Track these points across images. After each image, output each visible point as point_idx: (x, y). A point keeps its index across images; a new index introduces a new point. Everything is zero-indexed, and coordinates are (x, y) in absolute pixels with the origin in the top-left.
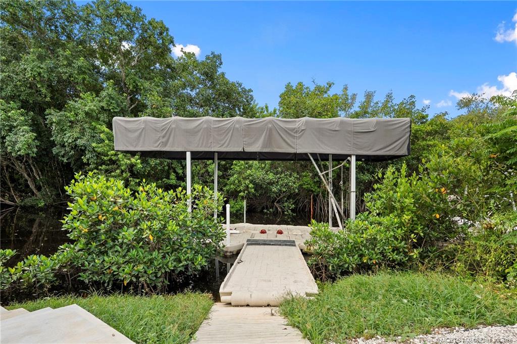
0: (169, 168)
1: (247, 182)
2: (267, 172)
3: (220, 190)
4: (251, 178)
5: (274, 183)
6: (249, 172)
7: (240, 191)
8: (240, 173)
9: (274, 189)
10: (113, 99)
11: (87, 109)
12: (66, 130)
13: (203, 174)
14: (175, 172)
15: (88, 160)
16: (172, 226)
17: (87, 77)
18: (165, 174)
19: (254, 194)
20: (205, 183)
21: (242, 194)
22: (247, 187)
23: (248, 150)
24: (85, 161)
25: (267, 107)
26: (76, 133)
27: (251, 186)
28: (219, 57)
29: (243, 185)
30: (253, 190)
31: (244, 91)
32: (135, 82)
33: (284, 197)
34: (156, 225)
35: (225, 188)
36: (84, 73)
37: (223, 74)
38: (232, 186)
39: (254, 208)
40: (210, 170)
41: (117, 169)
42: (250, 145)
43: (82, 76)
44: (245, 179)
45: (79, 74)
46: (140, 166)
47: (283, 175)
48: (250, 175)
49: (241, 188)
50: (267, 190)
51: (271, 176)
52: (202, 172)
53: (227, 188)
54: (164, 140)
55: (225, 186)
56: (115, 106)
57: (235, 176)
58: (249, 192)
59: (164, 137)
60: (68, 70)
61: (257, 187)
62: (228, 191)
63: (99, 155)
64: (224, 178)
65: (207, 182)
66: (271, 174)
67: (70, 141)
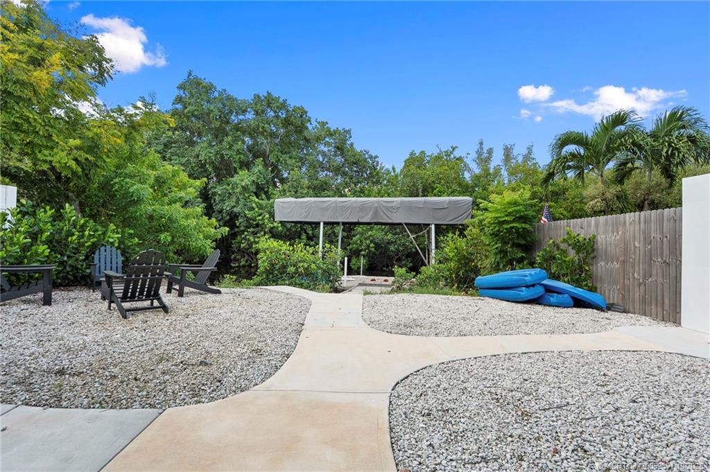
0: (301, 230)
1: (368, 242)
2: (386, 233)
3: (344, 248)
4: (371, 238)
5: (392, 243)
6: (370, 233)
7: (362, 250)
8: (362, 234)
9: (392, 248)
10: (261, 173)
11: (243, 184)
12: (225, 200)
13: (330, 234)
14: (306, 232)
15: (240, 223)
16: (313, 266)
17: (242, 156)
18: (297, 234)
19: (374, 253)
20: (331, 242)
21: (363, 253)
22: (369, 246)
23: (360, 221)
24: (238, 224)
25: (393, 168)
26: (232, 202)
27: (372, 245)
28: (348, 132)
29: (365, 244)
30: (373, 249)
31: (371, 157)
32: (277, 157)
33: (403, 255)
34: (306, 265)
35: (348, 248)
36: (240, 153)
37: (352, 145)
38: (354, 246)
39: (375, 267)
40: (336, 231)
41: (261, 231)
42: (363, 217)
43: (238, 156)
44: (366, 239)
45: (237, 154)
46: (280, 229)
47: (401, 235)
48: (371, 236)
49: (363, 247)
50: (386, 249)
51: (390, 236)
52: (329, 232)
53: (351, 246)
54: (306, 214)
55: (349, 245)
56: (262, 179)
57: (358, 236)
58: (370, 251)
59: (306, 212)
60: (230, 153)
61: (377, 246)
62: (351, 250)
63: (248, 219)
64: (348, 238)
65: (333, 242)
66: (390, 235)
67: (228, 209)
